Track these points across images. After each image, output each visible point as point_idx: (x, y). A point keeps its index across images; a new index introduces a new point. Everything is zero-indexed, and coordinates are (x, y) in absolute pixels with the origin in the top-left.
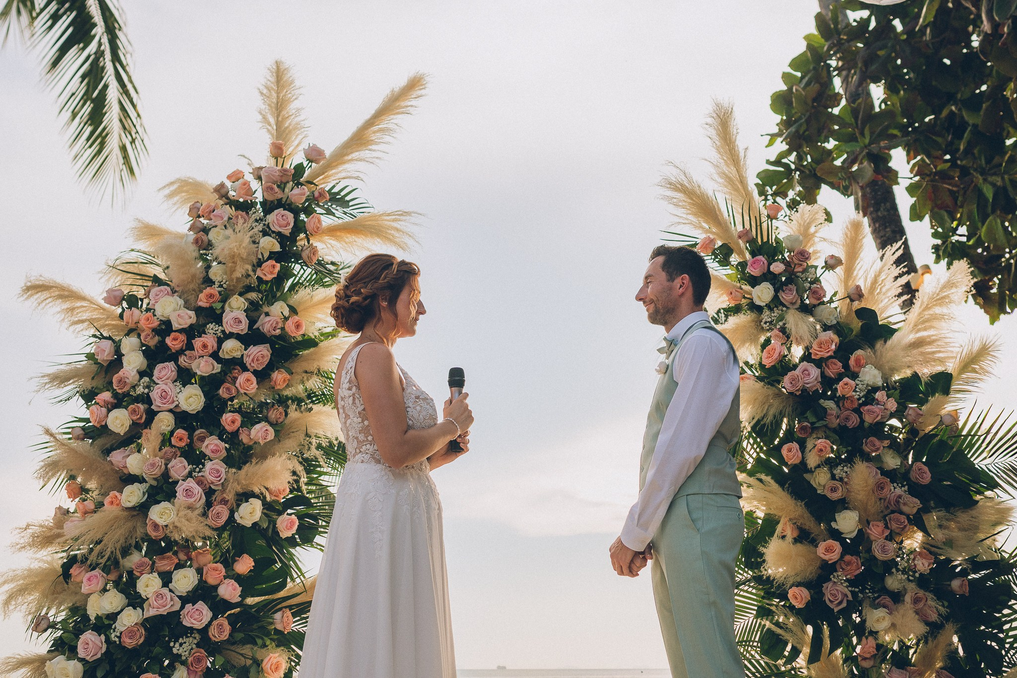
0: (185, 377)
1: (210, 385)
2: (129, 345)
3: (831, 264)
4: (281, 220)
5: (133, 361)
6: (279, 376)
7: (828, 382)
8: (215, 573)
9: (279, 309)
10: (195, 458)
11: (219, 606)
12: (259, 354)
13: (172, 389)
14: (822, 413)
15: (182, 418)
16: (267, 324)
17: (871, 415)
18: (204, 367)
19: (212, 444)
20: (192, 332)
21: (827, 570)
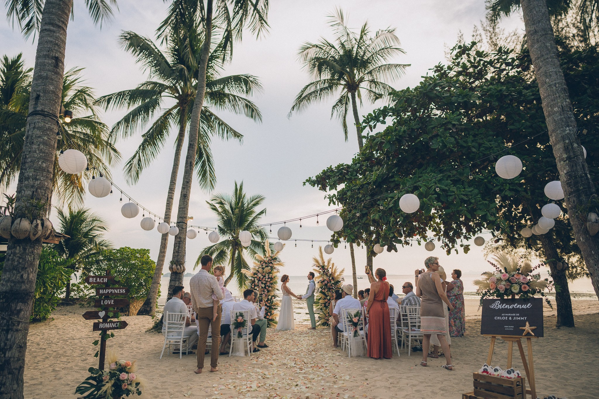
0: (262, 283)
1: (265, 284)
2: (256, 279)
3: (330, 268)
4: (270, 265)
5: (257, 281)
6: (271, 282)
7: (328, 283)
8: (267, 303)
9: (271, 275)
10: (264, 291)
11: (267, 306)
12: (269, 280)
13: (261, 284)
14: (327, 286)
15: (262, 287)
16: (270, 277)
17: (331, 287)
18: (264, 282)
19: (266, 290)
20: (263, 278)
21: (326, 302)
